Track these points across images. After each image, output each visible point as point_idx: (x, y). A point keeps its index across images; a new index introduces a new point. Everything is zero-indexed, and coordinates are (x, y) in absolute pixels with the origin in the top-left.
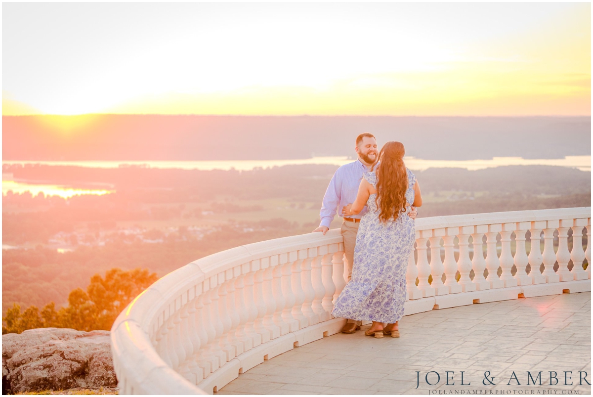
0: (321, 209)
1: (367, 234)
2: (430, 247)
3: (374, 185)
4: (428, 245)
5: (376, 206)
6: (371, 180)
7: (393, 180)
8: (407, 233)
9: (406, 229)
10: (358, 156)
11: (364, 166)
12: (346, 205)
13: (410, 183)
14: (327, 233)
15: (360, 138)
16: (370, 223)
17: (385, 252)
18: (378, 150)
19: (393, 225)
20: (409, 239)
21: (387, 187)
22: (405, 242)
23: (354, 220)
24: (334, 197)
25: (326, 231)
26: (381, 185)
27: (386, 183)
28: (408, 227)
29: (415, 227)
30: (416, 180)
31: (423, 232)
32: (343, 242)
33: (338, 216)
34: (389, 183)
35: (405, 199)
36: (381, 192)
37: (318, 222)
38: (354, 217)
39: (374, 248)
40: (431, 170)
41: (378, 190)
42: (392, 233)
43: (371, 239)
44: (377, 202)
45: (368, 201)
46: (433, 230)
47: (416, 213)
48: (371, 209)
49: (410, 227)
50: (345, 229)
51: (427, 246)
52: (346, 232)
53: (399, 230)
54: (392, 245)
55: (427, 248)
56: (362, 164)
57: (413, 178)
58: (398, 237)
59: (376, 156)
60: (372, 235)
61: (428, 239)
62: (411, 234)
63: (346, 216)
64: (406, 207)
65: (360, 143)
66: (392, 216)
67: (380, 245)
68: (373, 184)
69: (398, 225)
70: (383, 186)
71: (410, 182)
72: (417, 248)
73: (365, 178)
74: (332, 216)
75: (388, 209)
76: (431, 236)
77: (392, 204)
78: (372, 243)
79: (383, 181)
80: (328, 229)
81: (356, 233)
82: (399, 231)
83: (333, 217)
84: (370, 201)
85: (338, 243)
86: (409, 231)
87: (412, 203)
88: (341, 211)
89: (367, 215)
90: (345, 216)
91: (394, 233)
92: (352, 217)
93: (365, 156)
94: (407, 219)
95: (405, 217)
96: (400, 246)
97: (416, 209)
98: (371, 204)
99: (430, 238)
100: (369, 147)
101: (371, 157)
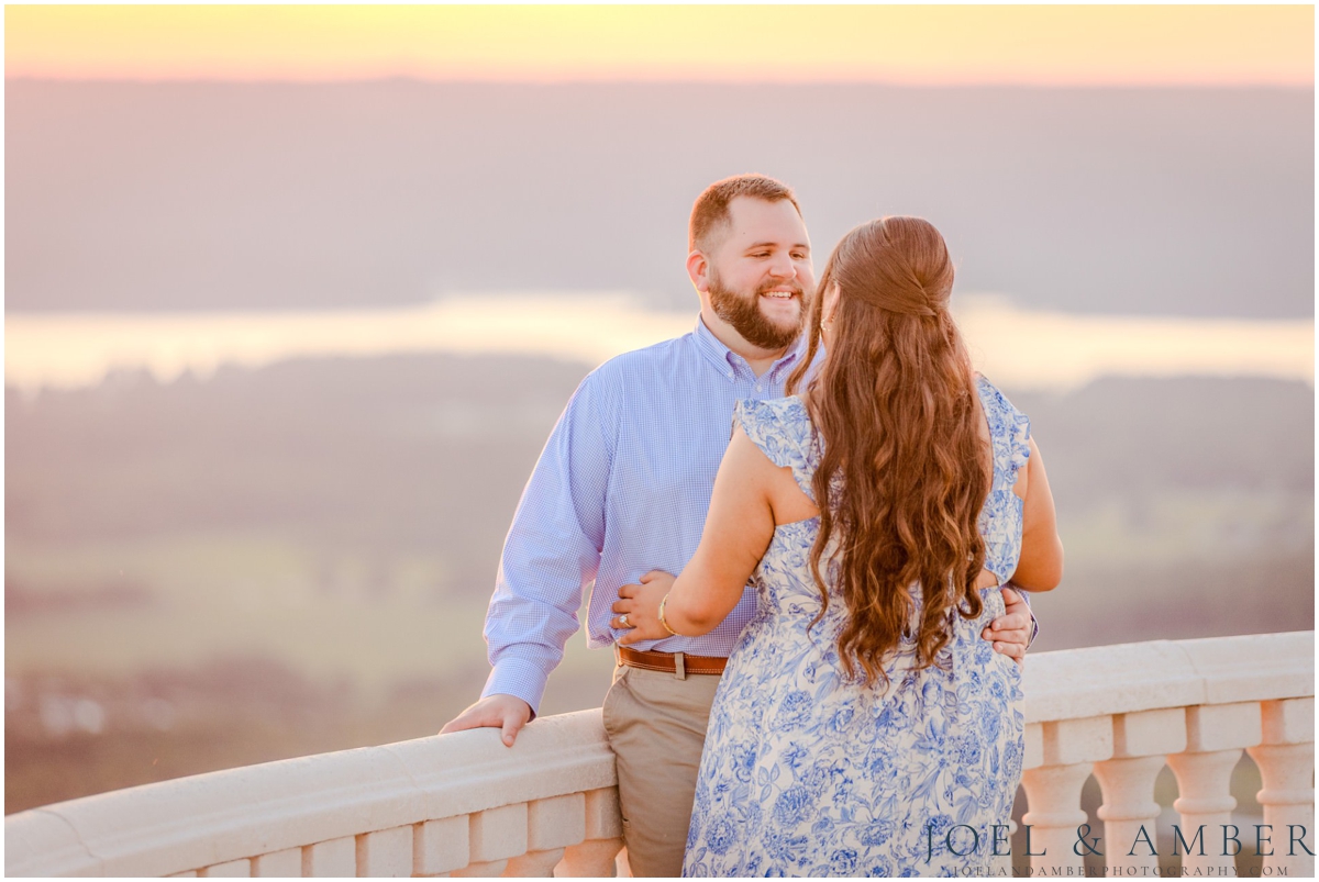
0: (493, 600)
1: (767, 747)
2: (1102, 812)
3: (798, 474)
4: (1090, 799)
5: (816, 591)
6: (782, 443)
7: (903, 435)
8: (983, 738)
9: (976, 711)
10: (704, 301)
11: (738, 360)
12: (634, 579)
13: (1002, 463)
14: (521, 734)
15: (715, 206)
16: (780, 685)
17: (862, 850)
18: (814, 269)
19: (909, 698)
20: (995, 770)
21: (874, 476)
22: (976, 789)
23: (679, 661)
24: (567, 535)
25: (519, 727)
26: (841, 472)
27: (869, 459)
28: (988, 704)
29: (1021, 706)
30: (1032, 445)
31: (1064, 732)
32: (616, 788)
33: (589, 642)
34: (882, 457)
35: (976, 548)
36: (842, 509)
37: (473, 678)
38: (677, 647)
39: (804, 829)
40: (1110, 388)
41: (823, 502)
42: (902, 740)
43: (787, 780)
44: (822, 569)
45: (767, 558)
46: (1118, 718)
47: (1029, 625)
48: (785, 605)
49: (996, 702)
50: (630, 711)
51: (1084, 807)
52: (635, 733)
53: (939, 722)
54: (903, 806)
55: (1083, 818)
56: (723, 351)
57: (1014, 430)
58: (932, 760)
59: (804, 306)
60: (793, 759)
61: (1088, 770)
62: (1001, 744)
63: (639, 641)
64: (979, 594)
65: (718, 231)
66: (906, 646)
67: (835, 814)
68: (795, 464)
69: (932, 693)
70: (850, 475)
71: (999, 455)
72: (1026, 819)
73: (747, 432)
74: (557, 639)
75: (886, 600)
76: (1108, 753)
77: (909, 569)
78: (795, 802)
79: (852, 445)
80: (533, 715)
81: (700, 739)
82: (939, 725)
83: (560, 646)
84: (775, 559)
85: (588, 794)
86: (992, 727)
87: (1010, 574)
88: (607, 609)
89: (763, 638)
90: (630, 641)
91: (913, 739)
92: (667, 648)
93: (741, 304)
94: (979, 660)
95: (972, 650)
96: (946, 810)
97: (1027, 603)
98: (784, 580)
99: (1100, 765)
100: (767, 254)
101: (779, 311)
